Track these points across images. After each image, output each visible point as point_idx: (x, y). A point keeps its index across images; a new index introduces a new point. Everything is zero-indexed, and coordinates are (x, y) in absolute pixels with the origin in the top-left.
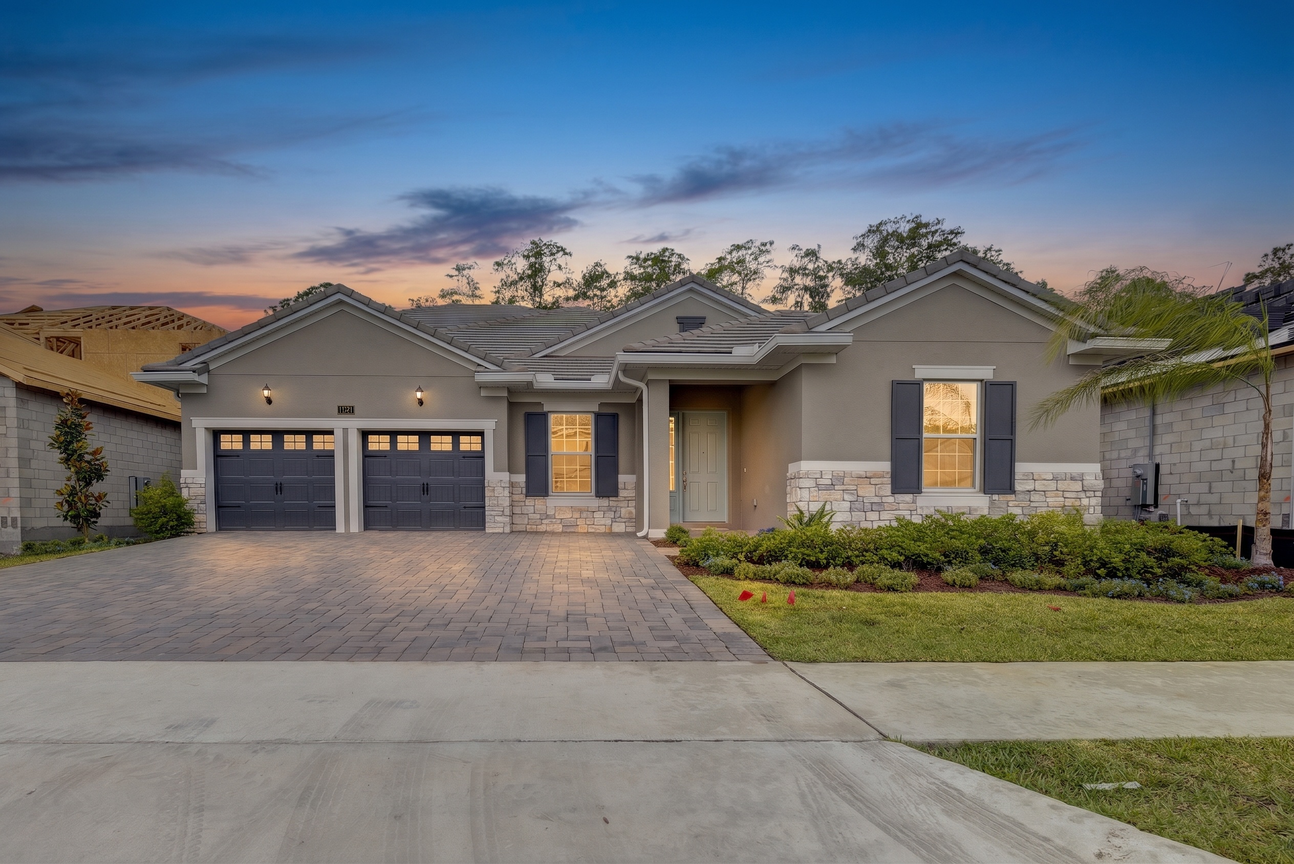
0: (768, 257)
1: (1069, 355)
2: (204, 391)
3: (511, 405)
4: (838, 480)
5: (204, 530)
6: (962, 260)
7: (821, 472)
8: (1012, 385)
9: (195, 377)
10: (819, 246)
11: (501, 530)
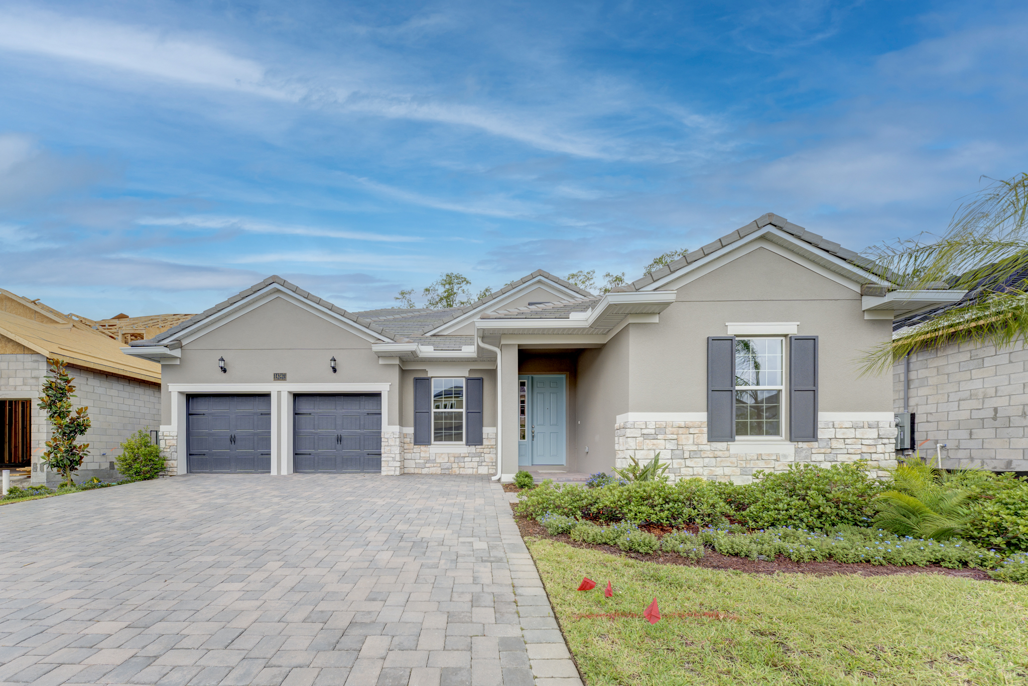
0: (591, 282)
1: (864, 311)
2: (178, 362)
3: (403, 372)
4: (660, 430)
5: (175, 474)
6: (770, 224)
7: (646, 422)
8: (814, 339)
9: (167, 351)
10: (623, 274)
11: (392, 473)
